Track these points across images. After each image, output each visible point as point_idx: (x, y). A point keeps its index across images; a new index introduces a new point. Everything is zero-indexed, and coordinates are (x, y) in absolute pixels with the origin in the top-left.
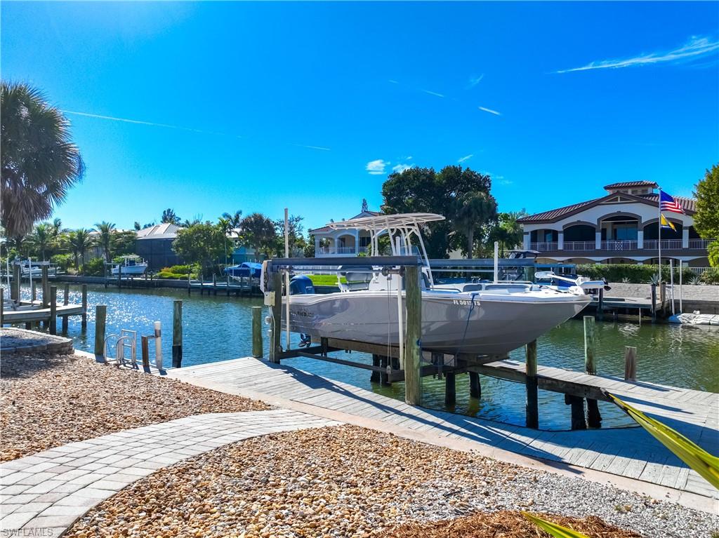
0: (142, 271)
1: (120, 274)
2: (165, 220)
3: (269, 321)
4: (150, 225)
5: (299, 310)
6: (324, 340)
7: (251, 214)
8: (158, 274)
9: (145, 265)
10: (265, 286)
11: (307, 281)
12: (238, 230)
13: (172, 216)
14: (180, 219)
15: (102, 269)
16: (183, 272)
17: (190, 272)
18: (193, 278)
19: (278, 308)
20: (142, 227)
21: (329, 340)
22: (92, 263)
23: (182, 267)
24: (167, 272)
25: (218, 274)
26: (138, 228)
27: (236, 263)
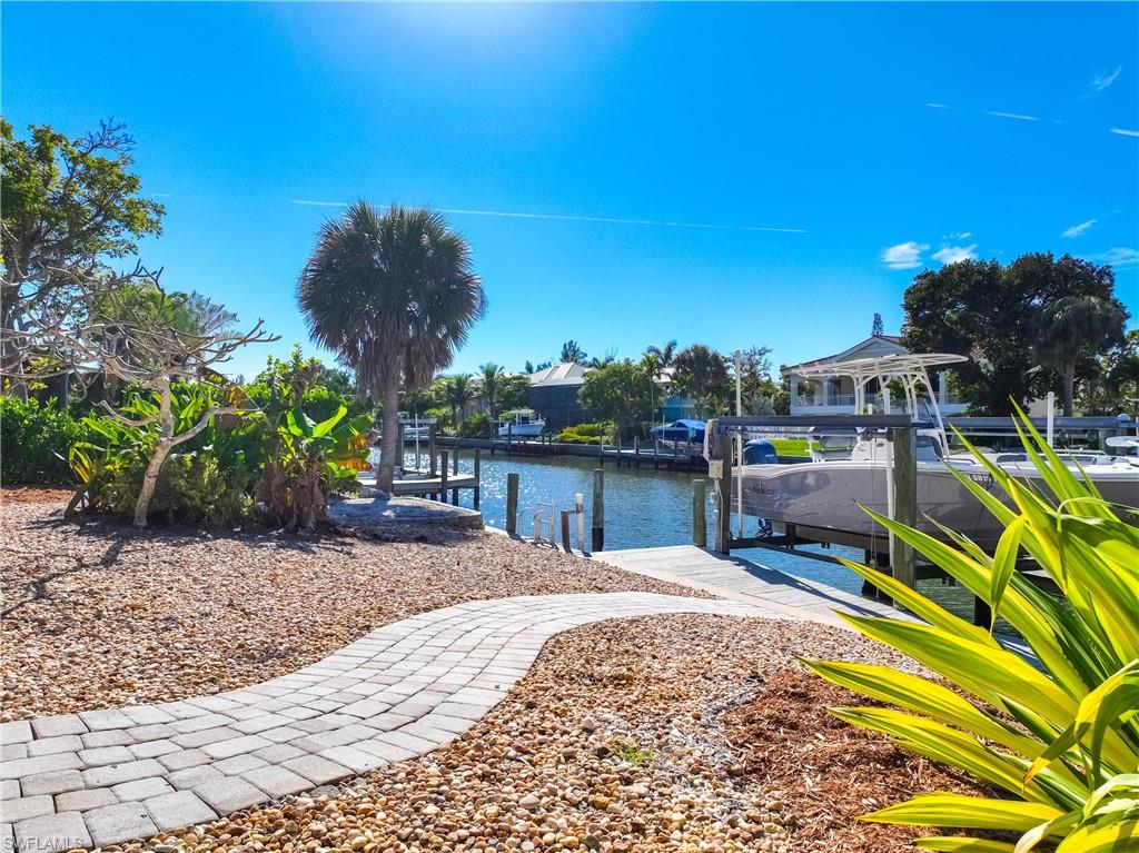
0: (538, 431)
1: (510, 436)
2: (566, 358)
3: (715, 498)
4: (545, 366)
5: (756, 487)
6: (791, 527)
7: (690, 346)
8: (558, 436)
9: (541, 422)
10: (710, 452)
11: (768, 448)
12: (671, 371)
13: (575, 352)
14: (585, 355)
15: (486, 428)
16: (592, 433)
17: (603, 433)
18: (607, 442)
19: (727, 481)
20: (535, 369)
21: (798, 528)
22: (474, 421)
23: (590, 426)
24: (570, 433)
25: (642, 438)
26: (530, 369)
27: (668, 421)
